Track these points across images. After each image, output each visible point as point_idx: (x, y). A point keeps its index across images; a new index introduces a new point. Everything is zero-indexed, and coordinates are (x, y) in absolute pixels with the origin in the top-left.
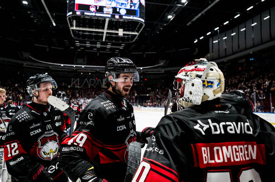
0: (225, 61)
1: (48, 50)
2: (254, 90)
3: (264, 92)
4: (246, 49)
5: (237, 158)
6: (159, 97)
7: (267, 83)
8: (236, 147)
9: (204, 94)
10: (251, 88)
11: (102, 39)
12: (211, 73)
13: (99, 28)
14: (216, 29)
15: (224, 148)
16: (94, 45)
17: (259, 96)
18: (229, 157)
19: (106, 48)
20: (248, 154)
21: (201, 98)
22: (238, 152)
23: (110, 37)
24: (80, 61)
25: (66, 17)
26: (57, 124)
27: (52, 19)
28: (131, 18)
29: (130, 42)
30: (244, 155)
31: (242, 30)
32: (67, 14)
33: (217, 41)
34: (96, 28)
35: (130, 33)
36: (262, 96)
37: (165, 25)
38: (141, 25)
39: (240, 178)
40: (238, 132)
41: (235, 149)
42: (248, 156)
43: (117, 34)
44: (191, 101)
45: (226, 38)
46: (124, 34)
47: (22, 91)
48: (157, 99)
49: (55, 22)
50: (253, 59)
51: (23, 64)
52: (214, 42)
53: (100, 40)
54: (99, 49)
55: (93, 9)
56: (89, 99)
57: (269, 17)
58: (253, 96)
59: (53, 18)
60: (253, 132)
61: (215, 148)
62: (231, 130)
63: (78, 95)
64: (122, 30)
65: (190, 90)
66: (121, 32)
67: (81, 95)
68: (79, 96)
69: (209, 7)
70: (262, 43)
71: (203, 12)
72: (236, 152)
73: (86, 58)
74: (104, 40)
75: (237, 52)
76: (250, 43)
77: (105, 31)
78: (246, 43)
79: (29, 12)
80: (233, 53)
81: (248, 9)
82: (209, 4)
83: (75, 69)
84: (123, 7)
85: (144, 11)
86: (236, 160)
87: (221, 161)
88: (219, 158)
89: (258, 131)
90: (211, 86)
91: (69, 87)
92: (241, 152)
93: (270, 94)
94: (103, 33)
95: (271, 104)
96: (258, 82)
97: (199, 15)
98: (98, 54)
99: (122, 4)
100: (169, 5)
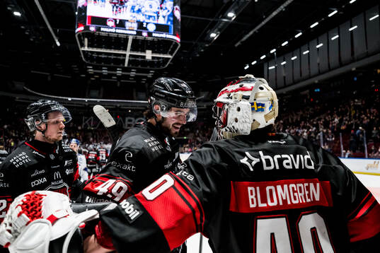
0: (284, 93)
1: (49, 79)
2: (321, 129)
3: (333, 132)
4: (310, 77)
5: (295, 199)
6: (200, 140)
7: (336, 120)
8: (294, 185)
9: (254, 120)
10: (317, 126)
11: (124, 64)
12: (261, 93)
13: (119, 49)
14: (272, 52)
15: (279, 187)
16: (114, 72)
17: (326, 136)
18: (284, 198)
19: (129, 76)
20: (309, 195)
21: (250, 126)
22: (297, 192)
23: (135, 61)
24: (94, 93)
25: (75, 34)
26: (68, 172)
27: (54, 37)
28: (164, 35)
29: (162, 67)
30: (305, 195)
31: (304, 53)
32: (75, 29)
33: (274, 67)
34: (115, 49)
35: (162, 56)
36: (330, 136)
37: (207, 45)
38: (176, 45)
39: (299, 224)
40: (297, 166)
41: (293, 188)
42: (309, 197)
43: (144, 57)
44: (236, 131)
45: (284, 63)
46: (153, 58)
47: (14, 135)
48: (198, 142)
49: (59, 41)
50: (319, 90)
51: (15, 98)
52: (270, 68)
53: (122, 65)
54: (119, 78)
55: (111, 24)
56: (106, 144)
57: (337, 36)
58: (319, 136)
59: (56, 35)
60: (315, 166)
61: (268, 188)
62: (288, 164)
63: (91, 139)
64: (150, 51)
65: (235, 116)
66: (149, 55)
67: (96, 139)
68: (93, 141)
69: (263, 23)
70: (330, 70)
71: (255, 30)
72: (294, 192)
73: (102, 90)
74: (126, 65)
75: (299, 81)
76: (314, 70)
77: (128, 53)
78: (309, 69)
79: (23, 27)
80: (294, 83)
81: (312, 26)
82: (263, 19)
83: (87, 104)
84: (151, 20)
85: (180, 27)
86: (294, 202)
87: (275, 204)
88: (272, 201)
89: (321, 164)
90: (262, 110)
91: (79, 128)
92: (301, 192)
93: (341, 134)
94: (125, 55)
95: (342, 146)
96: (325, 119)
97: (251, 33)
98: (119, 85)
99: (150, 17)
100: (211, 20)
